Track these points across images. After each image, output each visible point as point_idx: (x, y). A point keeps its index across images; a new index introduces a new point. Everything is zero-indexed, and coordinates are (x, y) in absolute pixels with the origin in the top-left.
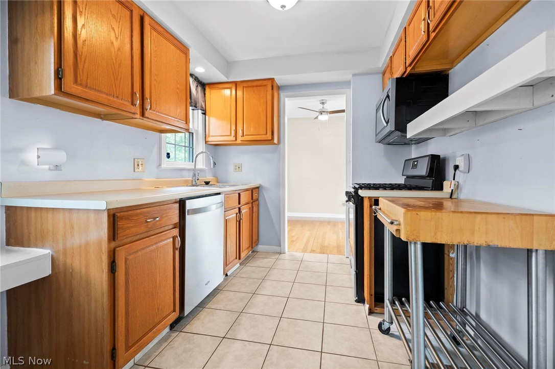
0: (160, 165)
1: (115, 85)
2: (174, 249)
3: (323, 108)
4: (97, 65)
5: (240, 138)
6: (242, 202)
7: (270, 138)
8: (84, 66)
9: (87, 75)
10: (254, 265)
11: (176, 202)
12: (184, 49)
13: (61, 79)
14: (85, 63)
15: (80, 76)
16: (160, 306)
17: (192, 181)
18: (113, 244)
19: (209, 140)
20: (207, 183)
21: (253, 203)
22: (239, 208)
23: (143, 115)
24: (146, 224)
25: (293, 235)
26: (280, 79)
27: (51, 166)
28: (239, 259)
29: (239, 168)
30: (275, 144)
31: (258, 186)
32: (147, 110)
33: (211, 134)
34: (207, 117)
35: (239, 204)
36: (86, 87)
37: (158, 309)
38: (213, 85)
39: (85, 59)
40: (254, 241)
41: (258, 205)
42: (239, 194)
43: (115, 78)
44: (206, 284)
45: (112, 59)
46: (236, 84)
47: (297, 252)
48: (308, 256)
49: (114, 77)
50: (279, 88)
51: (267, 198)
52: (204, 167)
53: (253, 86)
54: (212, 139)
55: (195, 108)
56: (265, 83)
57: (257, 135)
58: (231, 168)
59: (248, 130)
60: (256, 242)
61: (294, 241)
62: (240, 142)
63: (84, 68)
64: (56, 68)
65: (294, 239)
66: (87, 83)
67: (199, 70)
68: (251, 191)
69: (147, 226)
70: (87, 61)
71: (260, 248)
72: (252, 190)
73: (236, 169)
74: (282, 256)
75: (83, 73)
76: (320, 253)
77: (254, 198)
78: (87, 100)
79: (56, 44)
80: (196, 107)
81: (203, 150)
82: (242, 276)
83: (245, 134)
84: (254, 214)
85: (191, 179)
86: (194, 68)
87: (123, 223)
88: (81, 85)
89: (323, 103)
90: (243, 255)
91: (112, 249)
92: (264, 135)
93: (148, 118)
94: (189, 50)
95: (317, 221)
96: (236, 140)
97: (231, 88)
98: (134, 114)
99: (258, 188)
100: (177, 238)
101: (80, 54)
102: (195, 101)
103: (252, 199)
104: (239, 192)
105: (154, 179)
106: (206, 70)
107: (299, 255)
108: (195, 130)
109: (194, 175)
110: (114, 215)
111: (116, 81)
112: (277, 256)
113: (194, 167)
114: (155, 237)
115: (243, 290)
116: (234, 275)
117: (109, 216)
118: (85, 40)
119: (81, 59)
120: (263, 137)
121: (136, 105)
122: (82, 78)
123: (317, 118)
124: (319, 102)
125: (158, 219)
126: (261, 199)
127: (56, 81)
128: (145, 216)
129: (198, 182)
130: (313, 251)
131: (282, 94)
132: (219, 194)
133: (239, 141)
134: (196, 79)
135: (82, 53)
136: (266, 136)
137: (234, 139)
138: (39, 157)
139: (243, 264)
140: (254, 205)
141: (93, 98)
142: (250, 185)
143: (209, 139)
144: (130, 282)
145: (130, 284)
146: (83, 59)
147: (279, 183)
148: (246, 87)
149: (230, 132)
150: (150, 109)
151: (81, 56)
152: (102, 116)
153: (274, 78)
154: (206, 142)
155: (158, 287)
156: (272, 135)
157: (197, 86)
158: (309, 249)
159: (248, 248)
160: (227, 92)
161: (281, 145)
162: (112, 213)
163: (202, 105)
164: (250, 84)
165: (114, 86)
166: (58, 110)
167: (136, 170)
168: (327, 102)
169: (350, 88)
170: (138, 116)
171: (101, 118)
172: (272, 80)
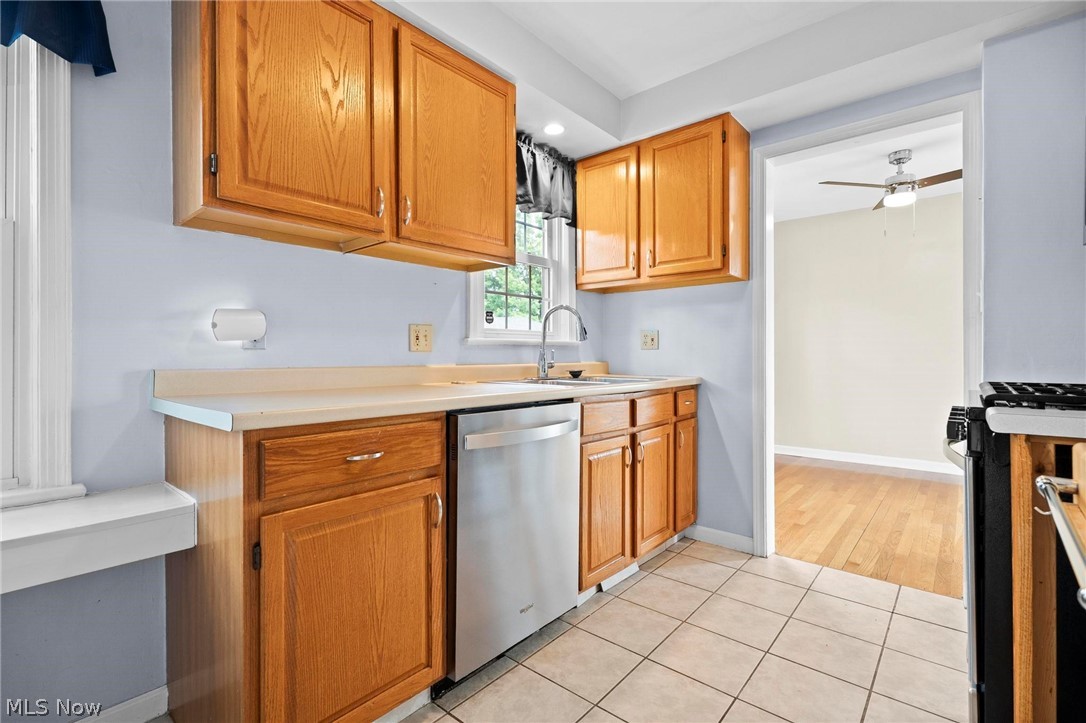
0: (467, 337)
1: (332, 176)
2: (429, 524)
3: (900, 173)
4: (291, 140)
5: (646, 271)
6: (641, 419)
7: (718, 265)
8: (261, 146)
9: (270, 162)
10: (675, 576)
11: (436, 419)
12: (501, 87)
13: (215, 174)
14: (264, 137)
15: (253, 166)
16: (385, 652)
17: (538, 369)
18: (258, 507)
19: (584, 281)
20: (576, 375)
21: (679, 425)
22: (633, 437)
23: (397, 233)
24: (344, 466)
25: (803, 507)
26: (746, 111)
27: (245, 341)
28: (634, 554)
29: (653, 341)
30: (736, 279)
31: (694, 383)
32: (405, 221)
33: (587, 268)
34: (579, 231)
35: (633, 423)
36: (267, 185)
37: (380, 657)
38: (589, 159)
39: (265, 131)
40: (682, 515)
41: (696, 431)
42: (633, 403)
43: (332, 163)
44: (522, 611)
45: (325, 124)
46: (638, 147)
47: (800, 559)
48: (832, 579)
49: (329, 161)
50: (746, 137)
51: (718, 412)
52: (574, 341)
53: (676, 145)
54: (592, 279)
55: (547, 214)
56: (704, 129)
57: (688, 259)
58: (636, 341)
59: (666, 251)
60: (687, 517)
61: (801, 526)
62: (648, 280)
63: (261, 149)
64: (207, 156)
65: (803, 521)
66: (268, 177)
67: (552, 131)
68: (670, 397)
69: (348, 469)
70: (268, 135)
71: (700, 531)
72: (676, 393)
73: (645, 343)
74: (755, 564)
75: (259, 157)
76: (875, 575)
77: (682, 411)
78: (271, 212)
79: (207, 109)
80: (551, 213)
81: (571, 302)
82: (635, 600)
83: (657, 261)
84: (680, 452)
85: (536, 365)
86: (542, 129)
87: (278, 463)
88: (256, 182)
89: (899, 161)
90: (643, 547)
91: (256, 516)
92: (705, 257)
93: (409, 239)
94: (514, 87)
95: (888, 478)
96: (639, 276)
97: (626, 160)
98: (379, 232)
99: (695, 387)
100: (435, 501)
101: (254, 122)
102: (546, 199)
103: (676, 413)
104: (635, 396)
105: (454, 366)
106: (565, 128)
107: (805, 569)
108: (554, 261)
109: (542, 358)
110: (259, 445)
111: (333, 168)
112: (739, 563)
113: (541, 340)
114: (369, 497)
115: (622, 639)
116: (618, 593)
117: (246, 446)
118: (265, 95)
119: (255, 131)
120: (701, 264)
121: (378, 213)
122: (257, 169)
123: (880, 205)
124: (887, 161)
125: (378, 455)
126: (702, 415)
127: (207, 180)
128: (340, 449)
129: (551, 373)
130: (851, 566)
131: (756, 152)
132: (570, 400)
133: (644, 279)
134: (554, 154)
135: (258, 120)
136: (709, 260)
137: (634, 273)
138: (214, 325)
139: (650, 567)
140: (679, 429)
141: (281, 206)
142: (670, 379)
143: (583, 279)
144: (298, 592)
145: (299, 598)
146: (260, 131)
147: (751, 376)
148: (660, 150)
149: (624, 260)
150: (415, 218)
151: (256, 126)
152: (341, 245)
153: (728, 114)
154: (577, 286)
155: (379, 608)
156: (724, 256)
157: (555, 168)
158: (842, 557)
159: (661, 531)
160: (620, 170)
161: (755, 281)
162: (255, 439)
163: (563, 206)
164: (669, 141)
165: (328, 179)
166: (259, 241)
167: (414, 348)
168: (913, 156)
169: (980, 89)
170: (387, 235)
171: (340, 250)
172: (724, 118)
